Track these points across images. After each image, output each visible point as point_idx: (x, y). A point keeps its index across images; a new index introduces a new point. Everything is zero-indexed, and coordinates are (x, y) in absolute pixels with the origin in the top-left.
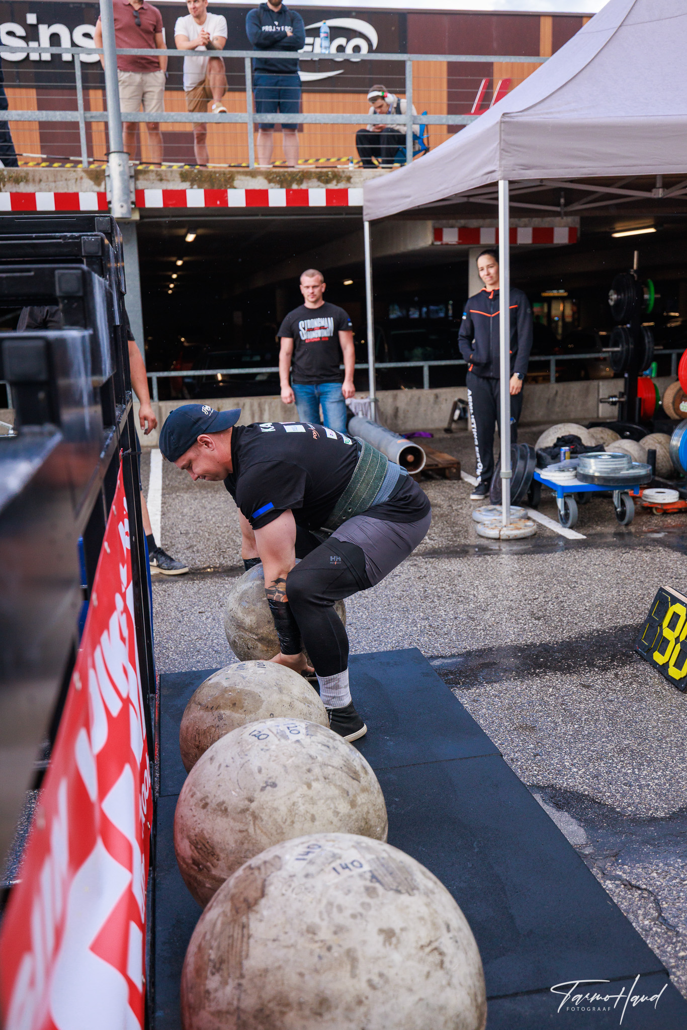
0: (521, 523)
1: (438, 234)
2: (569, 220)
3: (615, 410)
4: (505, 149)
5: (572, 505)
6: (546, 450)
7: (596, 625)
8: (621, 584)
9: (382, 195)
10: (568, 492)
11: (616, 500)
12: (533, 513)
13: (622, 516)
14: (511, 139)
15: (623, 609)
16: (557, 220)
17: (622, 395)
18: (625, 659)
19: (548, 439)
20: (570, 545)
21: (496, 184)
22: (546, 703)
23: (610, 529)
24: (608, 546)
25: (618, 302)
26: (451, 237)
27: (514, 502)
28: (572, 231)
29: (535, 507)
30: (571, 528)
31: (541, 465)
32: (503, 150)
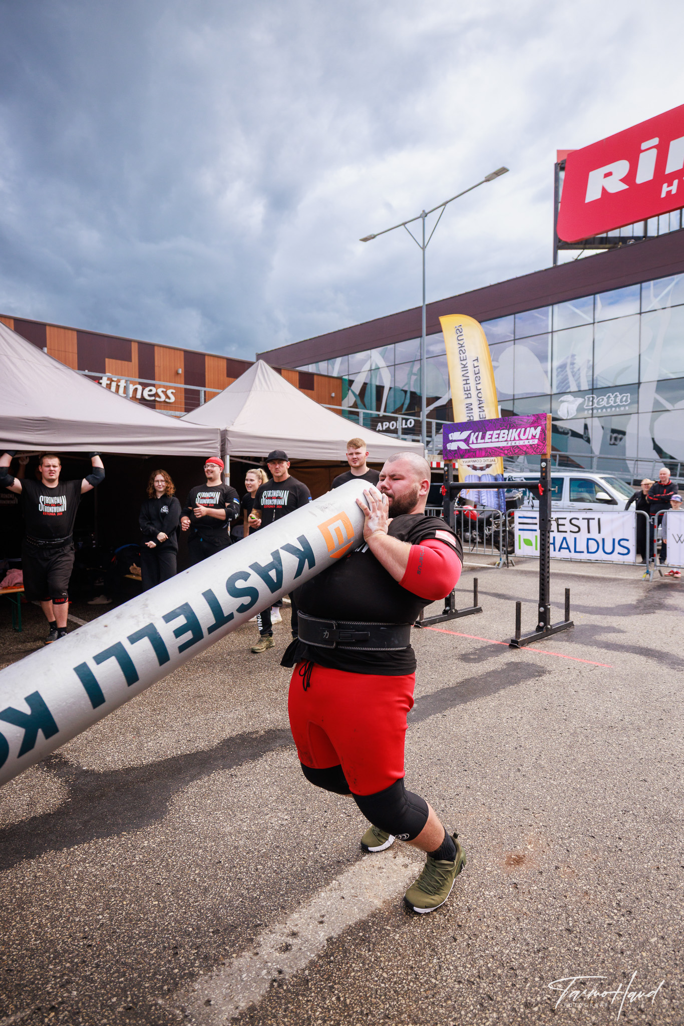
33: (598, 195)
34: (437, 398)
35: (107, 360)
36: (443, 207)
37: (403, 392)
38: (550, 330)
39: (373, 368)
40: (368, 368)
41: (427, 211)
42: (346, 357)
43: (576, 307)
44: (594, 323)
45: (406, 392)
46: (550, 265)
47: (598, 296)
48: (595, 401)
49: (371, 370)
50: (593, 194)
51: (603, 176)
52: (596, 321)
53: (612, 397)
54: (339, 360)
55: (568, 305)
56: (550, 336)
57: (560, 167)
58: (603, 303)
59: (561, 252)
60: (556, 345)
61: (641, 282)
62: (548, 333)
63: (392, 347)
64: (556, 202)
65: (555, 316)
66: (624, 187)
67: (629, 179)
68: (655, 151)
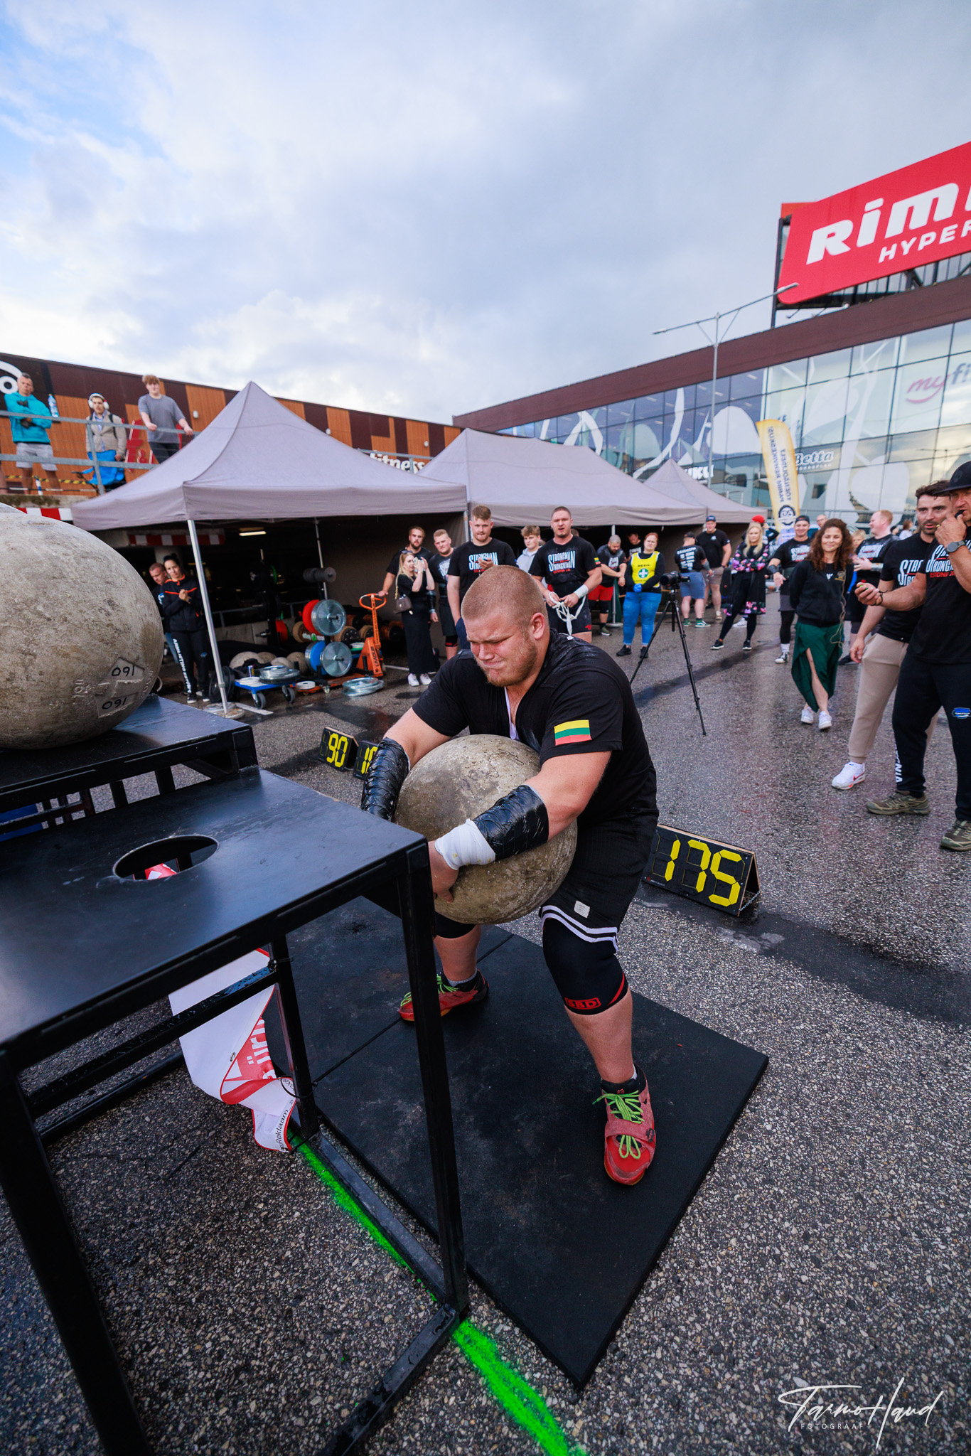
0: (235, 711)
1: (132, 539)
2: (218, 530)
3: (265, 640)
4: (189, 502)
5: (262, 697)
6: (239, 668)
7: (295, 753)
8: (300, 732)
9: (90, 515)
10: (258, 691)
11: (284, 691)
12: (238, 705)
13: (289, 698)
14: (190, 496)
15: (305, 744)
16: (210, 531)
17: (267, 631)
18: (315, 765)
19: (238, 661)
20: (264, 718)
21: (186, 521)
23: (283, 707)
24: (286, 715)
25: (256, 578)
26: (142, 541)
27: (229, 699)
28: (220, 537)
29: (239, 702)
30: (264, 709)
31: (239, 678)
32: (187, 503)
33: (820, 257)
34: (651, 459)
35: (373, 437)
36: (735, 312)
37: (615, 456)
38: (764, 392)
39: (584, 430)
40: (579, 430)
41: (721, 314)
42: (555, 419)
43: (792, 370)
44: (806, 386)
45: (618, 454)
46: (768, 327)
47: (812, 359)
48: (802, 459)
49: (581, 433)
50: (814, 256)
51: (825, 236)
52: (809, 383)
54: (546, 423)
55: (784, 367)
56: (764, 398)
57: (784, 222)
58: (816, 366)
59: (780, 313)
60: (769, 407)
61: (852, 346)
62: (761, 395)
63: (604, 408)
64: (778, 261)
65: (771, 377)
66: (846, 249)
67: (851, 240)
68: (878, 213)
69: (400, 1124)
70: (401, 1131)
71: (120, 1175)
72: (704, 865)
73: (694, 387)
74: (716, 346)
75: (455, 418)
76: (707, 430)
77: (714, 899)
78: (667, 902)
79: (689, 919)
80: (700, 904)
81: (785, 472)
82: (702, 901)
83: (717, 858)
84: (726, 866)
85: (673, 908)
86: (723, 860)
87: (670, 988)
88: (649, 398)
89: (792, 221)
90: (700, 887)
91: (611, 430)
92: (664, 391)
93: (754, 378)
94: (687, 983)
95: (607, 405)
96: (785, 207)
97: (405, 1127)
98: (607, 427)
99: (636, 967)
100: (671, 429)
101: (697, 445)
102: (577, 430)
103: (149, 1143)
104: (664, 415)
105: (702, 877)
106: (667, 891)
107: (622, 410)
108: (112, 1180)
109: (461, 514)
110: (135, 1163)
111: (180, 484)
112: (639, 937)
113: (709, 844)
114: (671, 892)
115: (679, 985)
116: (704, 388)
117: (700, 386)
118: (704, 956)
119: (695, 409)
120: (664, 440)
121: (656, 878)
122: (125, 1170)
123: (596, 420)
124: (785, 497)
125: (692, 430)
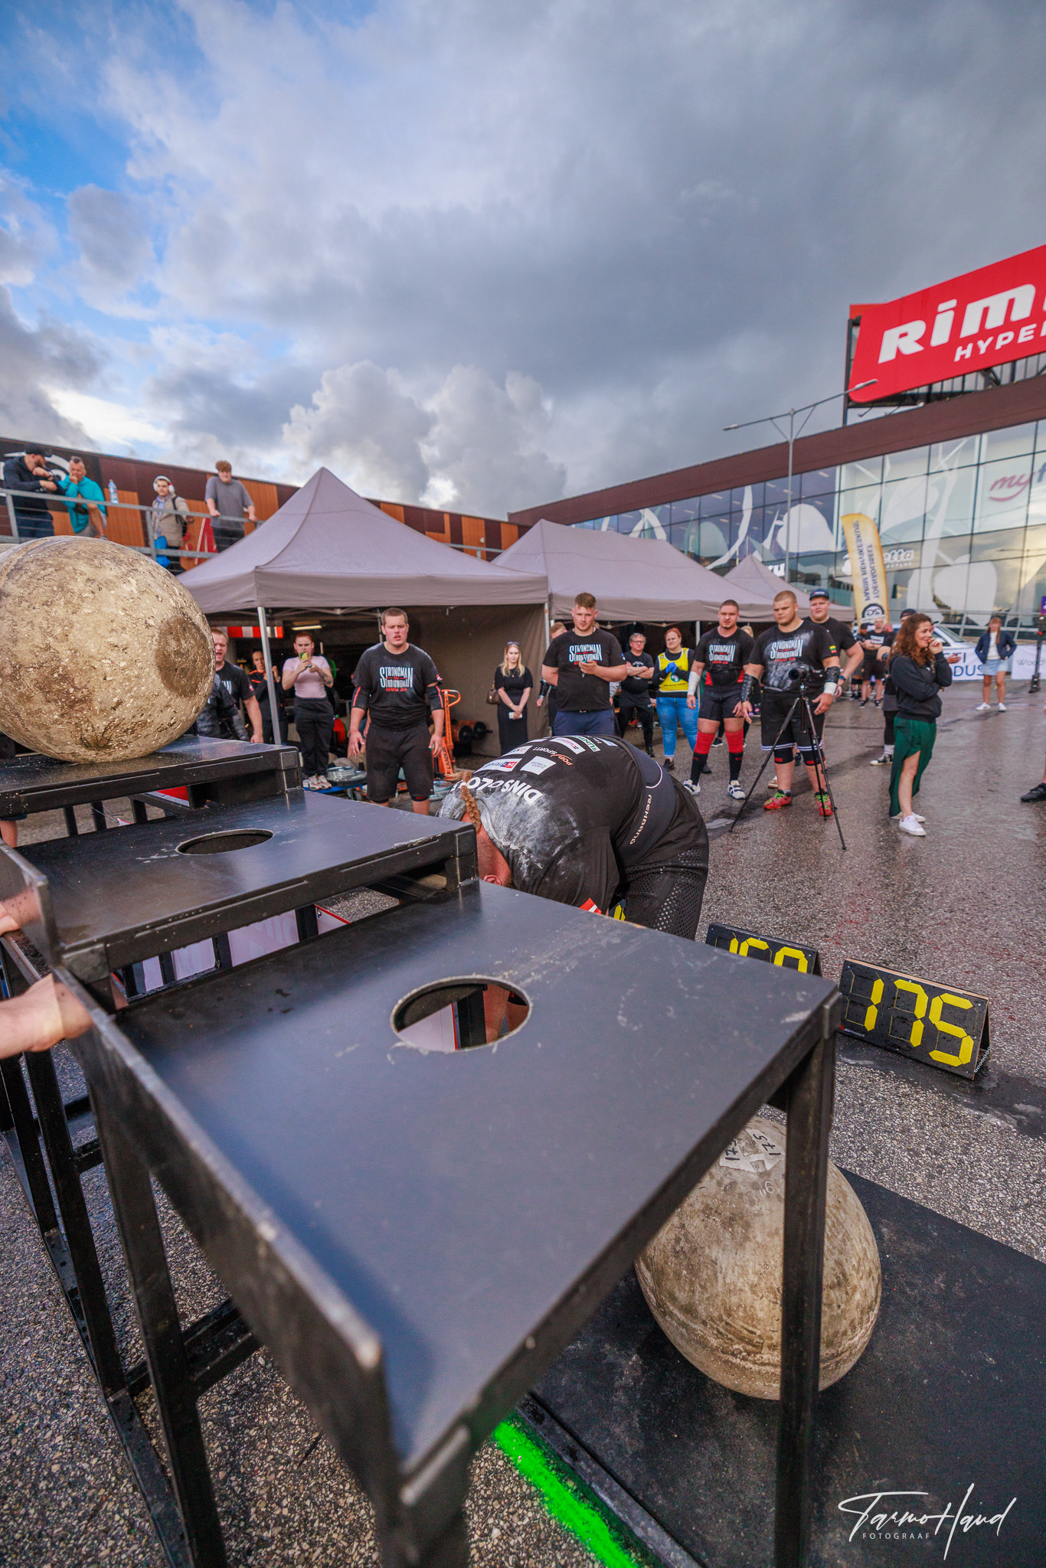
4: (260, 588)
14: (262, 582)
21: (255, 610)
22: (368, 909)
32: (259, 589)
33: (891, 356)
34: (720, 556)
36: (811, 409)
38: (837, 489)
39: (646, 527)
40: (641, 528)
41: (796, 409)
42: (616, 517)
43: (868, 468)
44: (882, 483)
46: (840, 425)
47: (887, 457)
49: (643, 530)
50: (887, 354)
51: (898, 336)
52: (884, 481)
53: (896, 553)
54: (609, 519)
55: (857, 465)
56: (837, 495)
57: (854, 323)
58: (891, 463)
59: (850, 411)
60: (842, 505)
61: (930, 444)
62: (834, 493)
63: (668, 506)
64: (848, 360)
65: (843, 475)
66: (919, 348)
67: (925, 340)
68: (951, 314)
69: (617, 1384)
70: (621, 1397)
71: (234, 1453)
72: (920, 1011)
73: (762, 484)
74: (791, 442)
75: (510, 516)
76: (778, 528)
77: (937, 1055)
78: (873, 1059)
79: (908, 1082)
80: (918, 1062)
81: (873, 569)
82: (919, 1058)
83: (937, 1004)
84: (950, 1013)
85: (884, 1067)
86: (946, 1006)
87: (919, 1180)
88: (715, 496)
89: (862, 322)
90: (916, 1038)
91: (674, 527)
92: (731, 489)
93: (826, 475)
94: (940, 1173)
95: (670, 502)
96: (853, 308)
97: (625, 1388)
98: (670, 525)
99: (863, 1149)
100: (738, 527)
101: (767, 543)
102: (639, 527)
103: (269, 1399)
104: (731, 513)
105: (918, 1029)
106: (869, 1043)
107: (687, 508)
108: (224, 1461)
109: (542, 606)
110: (253, 1432)
111: (251, 569)
112: (853, 1105)
113: (924, 986)
114: (874, 1045)
115: (931, 1176)
116: (773, 486)
117: (769, 484)
118: (948, 1135)
119: (764, 506)
120: (732, 538)
121: (852, 1027)
122: (240, 1444)
123: (660, 518)
124: (871, 595)
125: (761, 527)
